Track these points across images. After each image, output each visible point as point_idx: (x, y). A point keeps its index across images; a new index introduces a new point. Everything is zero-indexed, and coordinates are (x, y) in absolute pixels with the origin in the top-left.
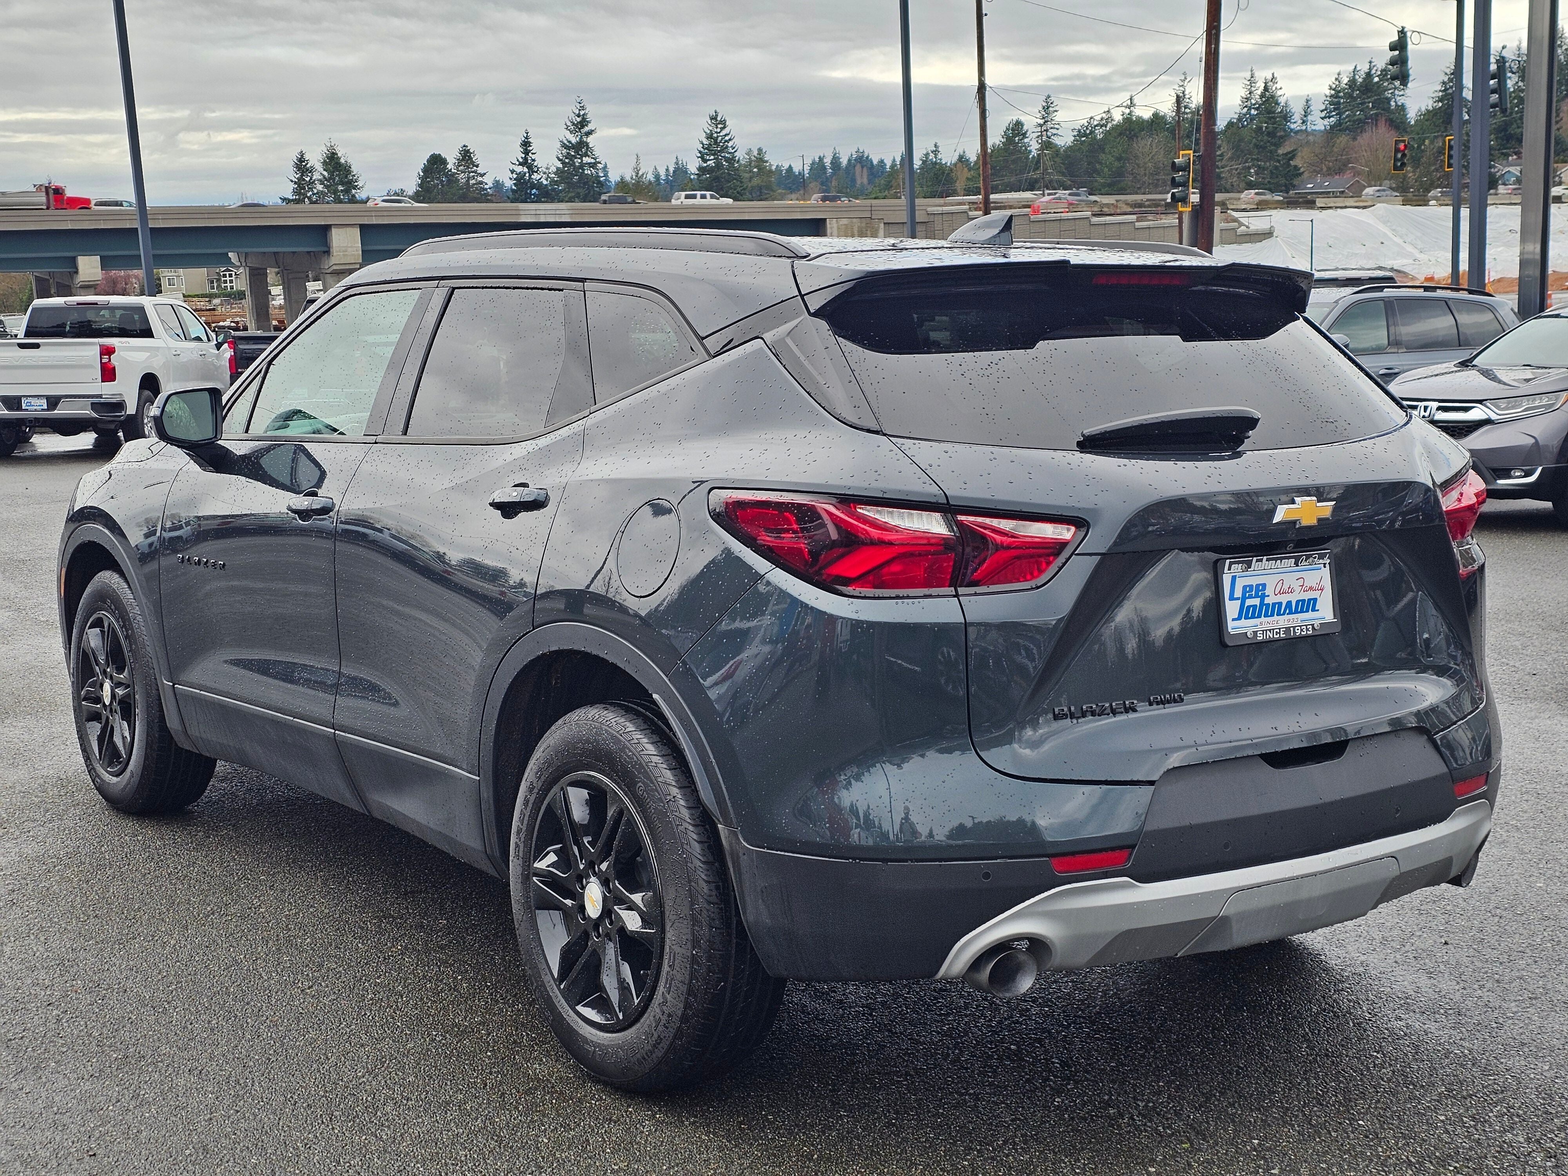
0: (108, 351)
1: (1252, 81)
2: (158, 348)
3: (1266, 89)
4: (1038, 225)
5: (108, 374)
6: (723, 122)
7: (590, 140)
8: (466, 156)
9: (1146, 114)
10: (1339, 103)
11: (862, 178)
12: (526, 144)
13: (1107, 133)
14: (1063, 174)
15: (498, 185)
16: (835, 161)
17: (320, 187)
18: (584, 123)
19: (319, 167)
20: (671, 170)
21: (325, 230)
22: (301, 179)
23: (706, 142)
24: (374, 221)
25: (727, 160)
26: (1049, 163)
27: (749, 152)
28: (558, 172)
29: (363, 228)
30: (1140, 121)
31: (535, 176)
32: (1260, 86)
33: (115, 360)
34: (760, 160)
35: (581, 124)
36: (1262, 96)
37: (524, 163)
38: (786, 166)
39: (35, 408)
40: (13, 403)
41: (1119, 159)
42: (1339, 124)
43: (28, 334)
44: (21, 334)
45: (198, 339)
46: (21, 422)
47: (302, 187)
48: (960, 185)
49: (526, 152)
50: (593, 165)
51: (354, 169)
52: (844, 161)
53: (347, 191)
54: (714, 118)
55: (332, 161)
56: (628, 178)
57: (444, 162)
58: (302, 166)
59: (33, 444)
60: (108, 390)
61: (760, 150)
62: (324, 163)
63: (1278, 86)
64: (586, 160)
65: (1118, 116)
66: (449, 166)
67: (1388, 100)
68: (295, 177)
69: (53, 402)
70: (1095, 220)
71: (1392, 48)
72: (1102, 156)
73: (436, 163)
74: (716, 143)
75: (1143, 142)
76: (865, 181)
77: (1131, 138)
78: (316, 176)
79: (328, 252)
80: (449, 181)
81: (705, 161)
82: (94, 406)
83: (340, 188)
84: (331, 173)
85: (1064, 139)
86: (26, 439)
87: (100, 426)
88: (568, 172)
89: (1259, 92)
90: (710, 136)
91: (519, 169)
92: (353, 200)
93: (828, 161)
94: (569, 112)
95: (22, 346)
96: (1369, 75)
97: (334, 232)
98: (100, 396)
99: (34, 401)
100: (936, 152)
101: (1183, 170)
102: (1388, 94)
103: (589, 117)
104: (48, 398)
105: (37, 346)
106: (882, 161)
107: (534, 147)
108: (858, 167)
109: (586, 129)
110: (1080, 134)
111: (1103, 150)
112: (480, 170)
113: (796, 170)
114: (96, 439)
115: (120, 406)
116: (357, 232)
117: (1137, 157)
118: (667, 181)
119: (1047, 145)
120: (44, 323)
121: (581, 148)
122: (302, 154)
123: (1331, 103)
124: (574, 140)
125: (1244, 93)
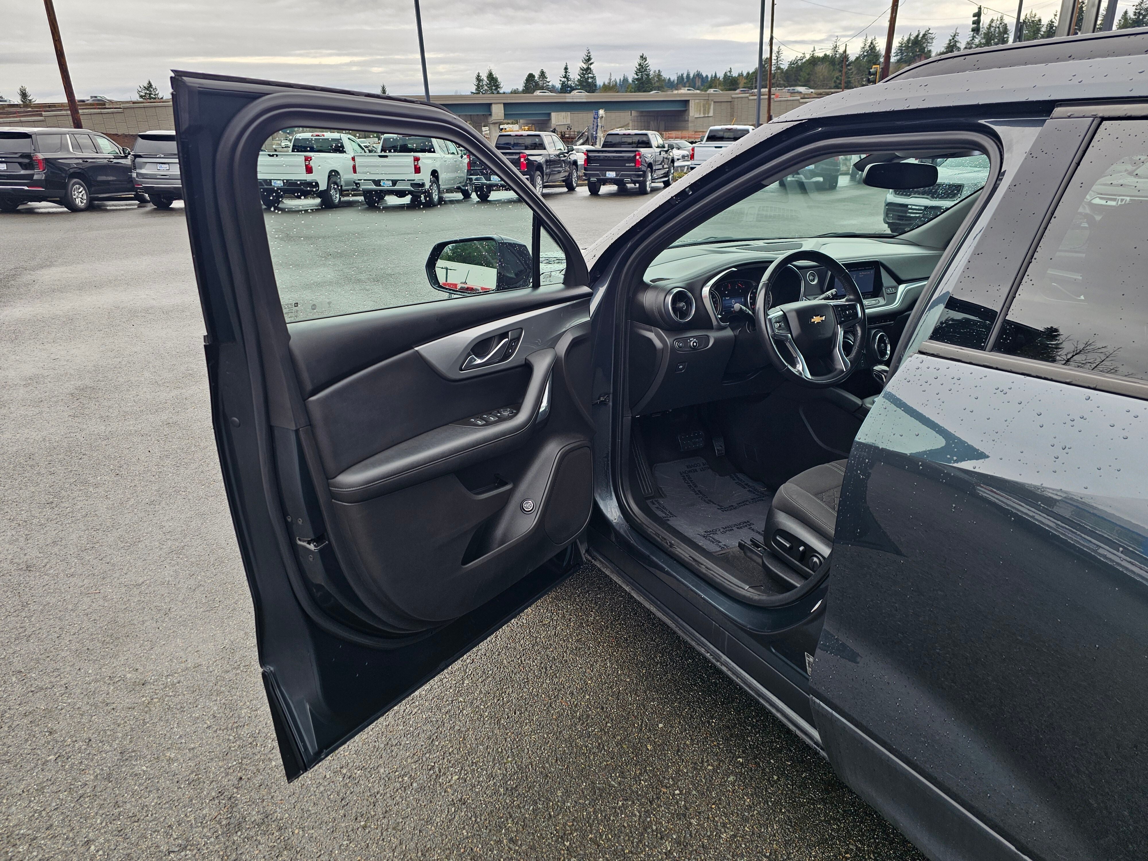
0: (417, 159)
1: (866, 40)
2: (437, 158)
3: (872, 43)
4: (777, 103)
5: (417, 170)
6: (646, 59)
7: (592, 67)
8: (543, 74)
9: (821, 55)
10: (902, 50)
11: (698, 83)
12: (566, 69)
13: (802, 64)
14: (784, 81)
15: (553, 86)
16: (688, 75)
17: (486, 88)
18: (589, 59)
19: (485, 79)
20: (622, 80)
21: (489, 105)
22: (478, 84)
23: (638, 67)
24: (509, 101)
25: (646, 75)
26: (779, 76)
27: (655, 72)
28: (579, 80)
29: (504, 104)
30: (818, 58)
31: (569, 83)
32: (869, 41)
33: (420, 164)
34: (659, 75)
35: (588, 60)
36: (870, 46)
37: (565, 77)
38: (668, 78)
39: (387, 185)
40: (377, 183)
41: (808, 74)
42: (901, 59)
43: (383, 150)
44: (379, 150)
45: (453, 153)
46: (381, 191)
47: (479, 87)
48: (741, 85)
49: (566, 72)
50: (592, 78)
51: (499, 80)
52: (692, 76)
53: (496, 89)
54: (642, 57)
55: (490, 76)
56: (606, 83)
57: (534, 76)
58: (479, 79)
59: (385, 201)
60: (417, 178)
61: (659, 71)
62: (488, 77)
63: (876, 42)
64: (590, 75)
65: (808, 57)
66: (536, 78)
67: (925, 48)
68: (476, 83)
69: (394, 182)
70: (802, 100)
71: (974, 16)
72: (801, 73)
73: (531, 76)
74: (642, 68)
75: (819, 67)
76: (700, 84)
77: (814, 65)
78: (484, 83)
79: (491, 115)
80: (536, 85)
81: (638, 75)
82: (412, 185)
83: (494, 88)
84: (490, 82)
85: (785, 66)
86: (383, 198)
87: (414, 194)
88: (582, 81)
89: (869, 44)
90: (640, 65)
91: (563, 79)
92: (498, 93)
93: (685, 76)
94: (583, 55)
95: (380, 156)
96: (917, 36)
97: (493, 105)
98: (414, 180)
99: (386, 182)
100: (730, 72)
101: (873, 74)
102: (925, 45)
103: (592, 57)
104: (392, 181)
105: (386, 156)
106: (707, 76)
107: (569, 70)
108: (697, 78)
109: (590, 62)
110: (791, 63)
111: (801, 70)
112: (548, 80)
113: (672, 80)
114: (412, 199)
115: (423, 185)
116: (502, 105)
117: (816, 73)
118: (620, 84)
119: (779, 68)
120: (388, 145)
121: (588, 70)
122: (479, 73)
123: (899, 50)
124: (585, 66)
125: (862, 45)
